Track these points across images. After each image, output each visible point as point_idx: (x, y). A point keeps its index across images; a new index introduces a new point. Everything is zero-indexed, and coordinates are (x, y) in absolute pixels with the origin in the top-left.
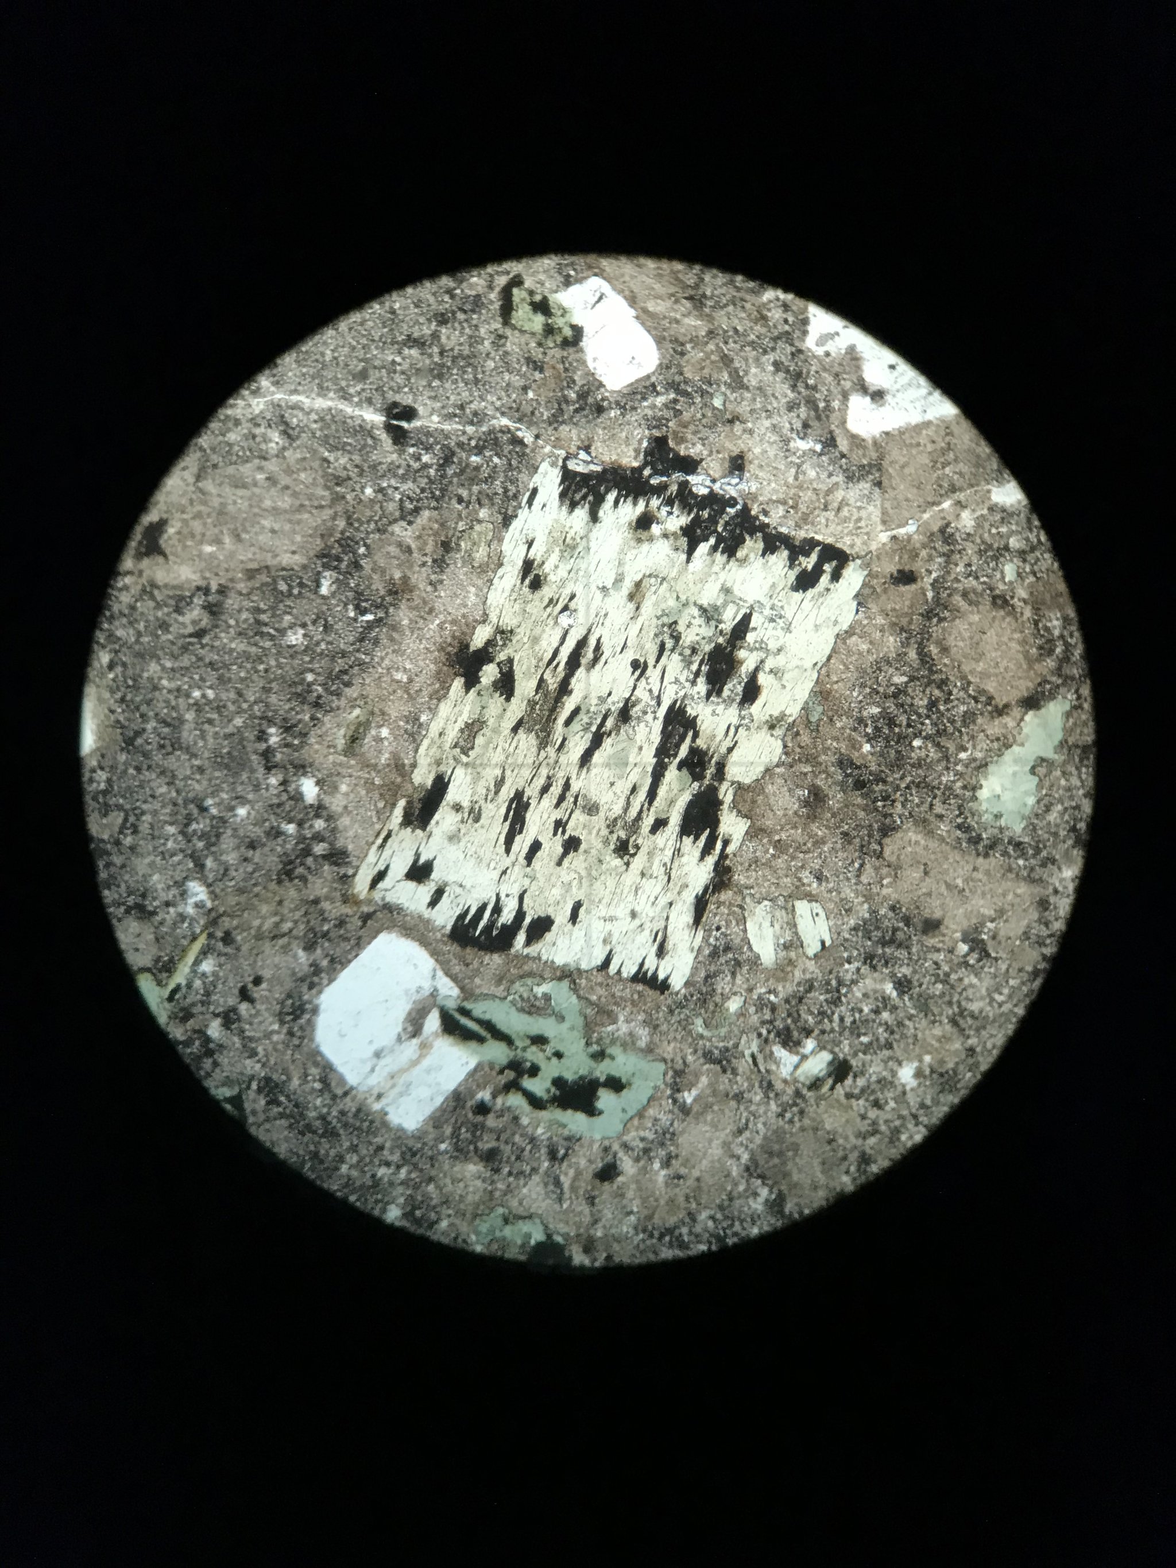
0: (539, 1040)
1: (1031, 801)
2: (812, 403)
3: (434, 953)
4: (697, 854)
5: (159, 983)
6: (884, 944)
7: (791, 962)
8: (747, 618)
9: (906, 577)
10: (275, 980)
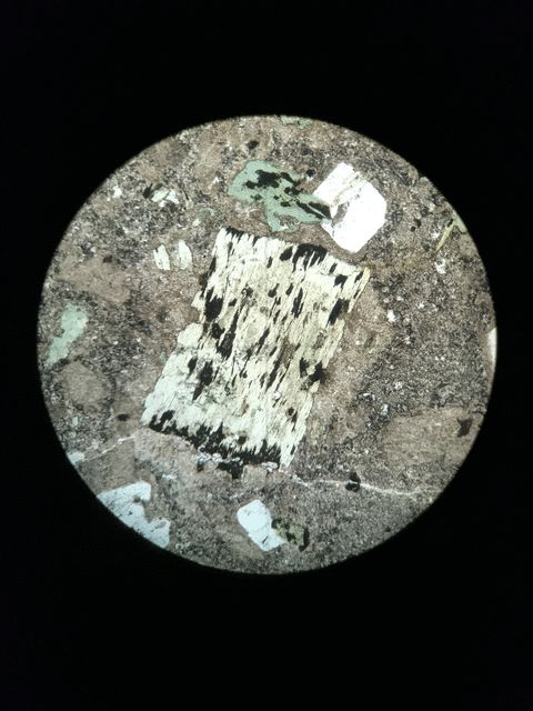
0: (285, 204)
1: (64, 318)
2: (167, 496)
3: (333, 243)
4: (215, 290)
5: (457, 227)
6: (129, 251)
7: (171, 242)
8: (195, 398)
9: (123, 418)
10: (404, 230)
